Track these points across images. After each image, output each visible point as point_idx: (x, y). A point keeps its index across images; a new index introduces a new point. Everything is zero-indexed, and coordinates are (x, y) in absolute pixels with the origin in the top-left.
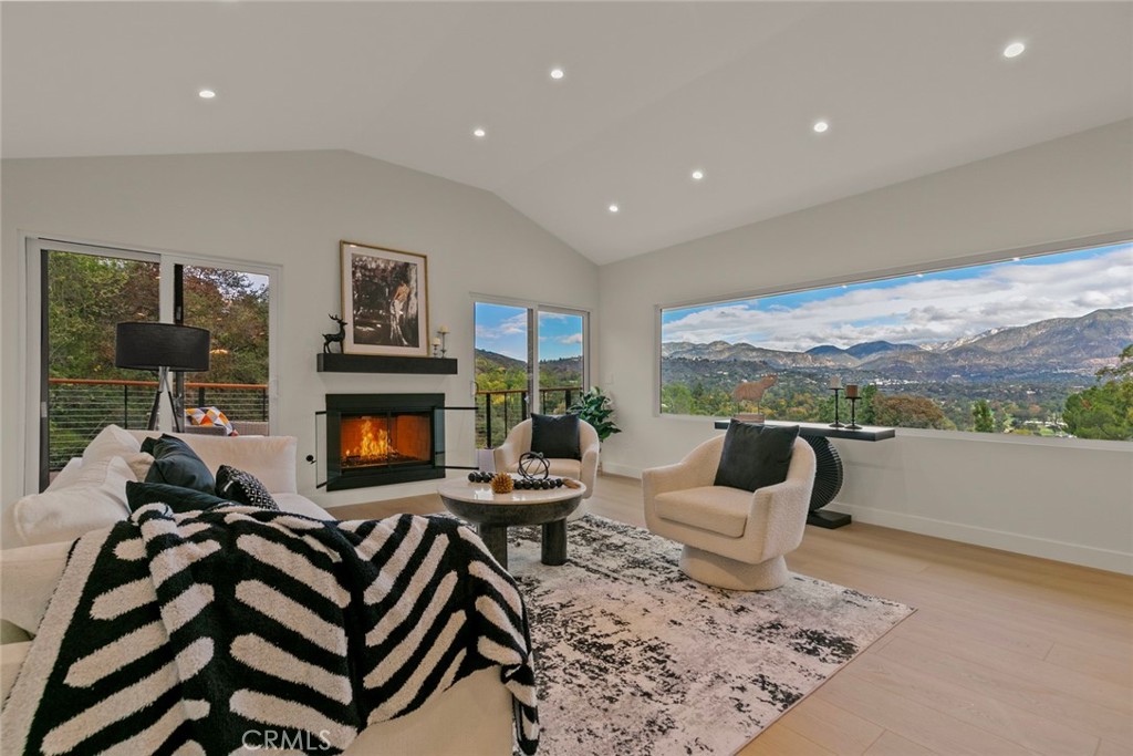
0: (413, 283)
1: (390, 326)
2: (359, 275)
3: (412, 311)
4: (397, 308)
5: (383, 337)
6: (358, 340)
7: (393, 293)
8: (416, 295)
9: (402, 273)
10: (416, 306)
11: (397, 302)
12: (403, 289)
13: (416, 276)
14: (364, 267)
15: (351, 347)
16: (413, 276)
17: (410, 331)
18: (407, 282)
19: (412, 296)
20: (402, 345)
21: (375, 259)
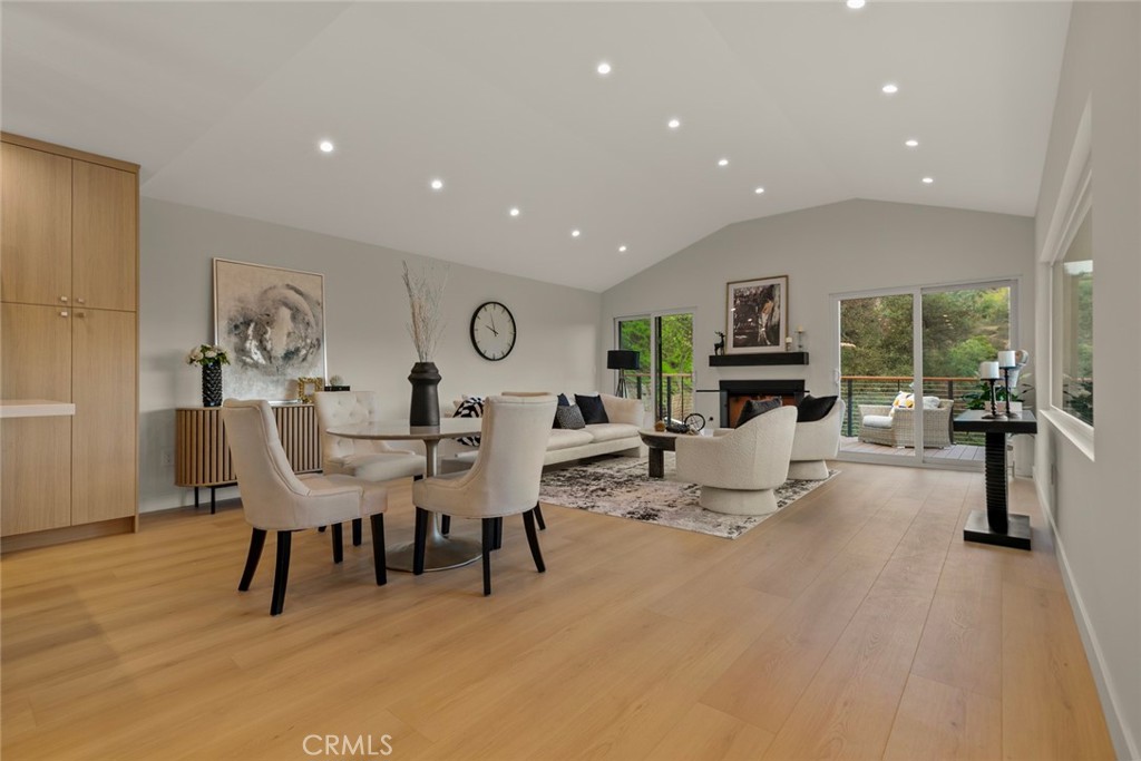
0: (776, 299)
1: (758, 333)
2: (738, 302)
3: (775, 320)
4: (764, 318)
5: (752, 341)
6: (736, 345)
7: (760, 310)
8: (779, 307)
9: (769, 293)
10: (780, 314)
11: (763, 315)
12: (769, 305)
13: (780, 294)
14: (742, 296)
15: (731, 350)
16: (777, 293)
17: (773, 333)
18: (772, 298)
19: (776, 308)
20: (766, 345)
21: (748, 289)
